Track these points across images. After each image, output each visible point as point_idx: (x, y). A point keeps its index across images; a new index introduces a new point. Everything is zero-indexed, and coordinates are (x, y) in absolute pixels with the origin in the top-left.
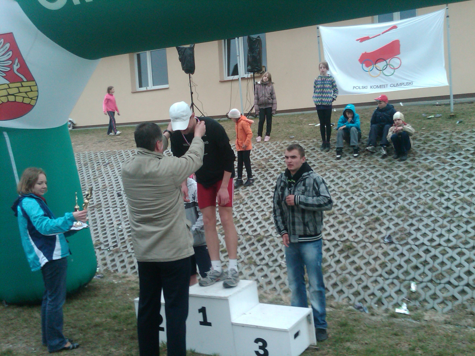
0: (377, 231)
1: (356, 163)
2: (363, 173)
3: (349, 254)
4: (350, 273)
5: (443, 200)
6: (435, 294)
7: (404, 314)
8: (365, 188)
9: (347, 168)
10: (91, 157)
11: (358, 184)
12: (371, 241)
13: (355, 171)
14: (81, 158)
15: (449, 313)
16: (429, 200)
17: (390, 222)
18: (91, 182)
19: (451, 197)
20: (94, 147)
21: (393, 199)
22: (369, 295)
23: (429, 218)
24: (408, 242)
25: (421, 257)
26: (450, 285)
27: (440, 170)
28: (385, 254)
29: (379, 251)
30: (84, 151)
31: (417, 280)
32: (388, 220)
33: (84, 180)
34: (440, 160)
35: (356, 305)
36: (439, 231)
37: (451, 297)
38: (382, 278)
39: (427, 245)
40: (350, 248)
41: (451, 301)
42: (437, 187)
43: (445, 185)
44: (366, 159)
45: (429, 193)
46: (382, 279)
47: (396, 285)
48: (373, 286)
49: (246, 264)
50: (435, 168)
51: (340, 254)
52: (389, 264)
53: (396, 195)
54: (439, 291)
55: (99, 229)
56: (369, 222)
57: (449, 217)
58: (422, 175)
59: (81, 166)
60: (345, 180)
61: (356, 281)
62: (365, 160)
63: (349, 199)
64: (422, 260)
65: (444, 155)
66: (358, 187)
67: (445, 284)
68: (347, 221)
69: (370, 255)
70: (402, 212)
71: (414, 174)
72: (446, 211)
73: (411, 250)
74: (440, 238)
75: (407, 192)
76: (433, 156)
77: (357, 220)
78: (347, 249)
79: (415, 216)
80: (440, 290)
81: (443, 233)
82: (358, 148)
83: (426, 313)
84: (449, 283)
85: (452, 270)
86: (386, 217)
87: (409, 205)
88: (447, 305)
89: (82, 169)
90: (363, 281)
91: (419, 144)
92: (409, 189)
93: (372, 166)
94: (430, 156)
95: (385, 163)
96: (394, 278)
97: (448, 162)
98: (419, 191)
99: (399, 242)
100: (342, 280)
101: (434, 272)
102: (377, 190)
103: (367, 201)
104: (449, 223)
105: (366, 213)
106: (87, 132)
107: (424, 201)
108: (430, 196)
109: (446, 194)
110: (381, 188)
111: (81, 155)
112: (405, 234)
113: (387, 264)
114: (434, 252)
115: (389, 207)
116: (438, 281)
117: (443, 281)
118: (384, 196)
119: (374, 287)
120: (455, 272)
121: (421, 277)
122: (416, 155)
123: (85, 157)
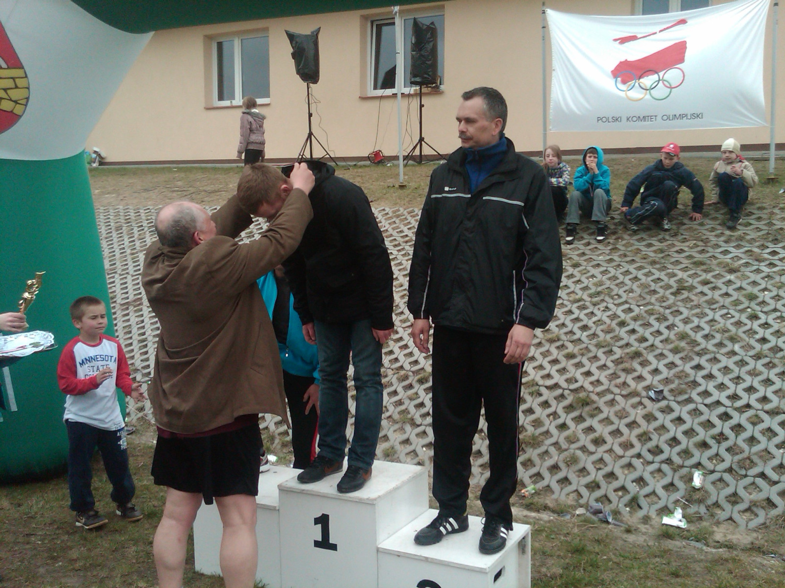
0: (636, 374)
1: (600, 252)
2: (613, 272)
3: (583, 414)
4: (583, 449)
5: (756, 325)
6: (735, 494)
7: (678, 527)
8: (616, 297)
9: (585, 260)
10: (129, 215)
11: (603, 289)
12: (624, 393)
13: (598, 265)
14: (111, 217)
15: (760, 531)
16: (732, 324)
17: (659, 361)
18: (126, 260)
19: (770, 321)
20: (136, 197)
21: (666, 319)
22: (615, 491)
23: (730, 357)
24: (690, 398)
25: (714, 426)
26: (763, 479)
27: (751, 272)
28: (650, 417)
29: (638, 411)
30: (118, 205)
31: (704, 467)
32: (655, 356)
33: (114, 255)
34: (751, 255)
35: (591, 507)
36: (748, 381)
37: (764, 500)
38: (641, 460)
39: (727, 405)
40: (586, 403)
41: (763, 508)
42: (746, 303)
43: (760, 299)
44: (617, 246)
45: (731, 312)
46: (642, 462)
47: (665, 475)
48: (623, 473)
49: (395, 422)
50: (742, 269)
51: (567, 413)
52: (655, 437)
53: (671, 313)
54: (743, 490)
55: (135, 343)
56: (621, 358)
57: (767, 356)
58: (719, 279)
59: (110, 231)
60: (579, 281)
61: (593, 463)
62: (616, 248)
63: (586, 315)
64: (715, 431)
65: (758, 247)
66: (603, 295)
67: (754, 477)
68: (583, 355)
69: (620, 418)
70: (683, 344)
71: (704, 276)
72: (761, 344)
73: (696, 412)
74: (749, 394)
75: (691, 309)
76: (738, 247)
77: (600, 354)
78: (580, 404)
79: (704, 352)
80: (745, 488)
81: (756, 384)
82: (606, 226)
83: (717, 526)
84: (763, 475)
85: (769, 453)
86: (653, 351)
87: (694, 331)
88: (756, 515)
89: (111, 236)
90: (606, 465)
91: (712, 226)
92: (695, 303)
93: (628, 259)
94: (733, 247)
95: (652, 254)
96: (662, 462)
97: (766, 259)
98: (712, 307)
99: (675, 396)
100: (568, 459)
101: (737, 454)
102: (638, 301)
103: (620, 319)
104: (766, 368)
105: (617, 341)
106: (123, 173)
107: (721, 325)
108: (733, 317)
109: (761, 315)
110: (644, 299)
111: (111, 211)
112: (686, 384)
113: (652, 436)
114: (737, 418)
115: (659, 332)
116: (743, 472)
117: (752, 472)
118: (650, 313)
119: (626, 475)
120: (774, 458)
121: (711, 462)
122: (709, 244)
123: (117, 215)
